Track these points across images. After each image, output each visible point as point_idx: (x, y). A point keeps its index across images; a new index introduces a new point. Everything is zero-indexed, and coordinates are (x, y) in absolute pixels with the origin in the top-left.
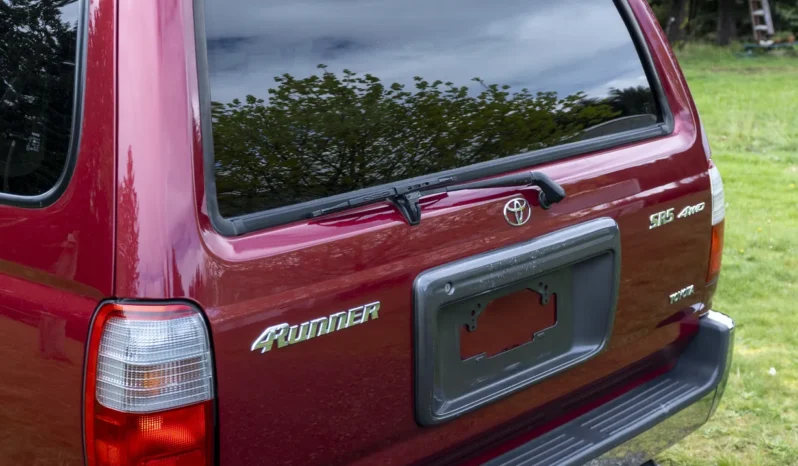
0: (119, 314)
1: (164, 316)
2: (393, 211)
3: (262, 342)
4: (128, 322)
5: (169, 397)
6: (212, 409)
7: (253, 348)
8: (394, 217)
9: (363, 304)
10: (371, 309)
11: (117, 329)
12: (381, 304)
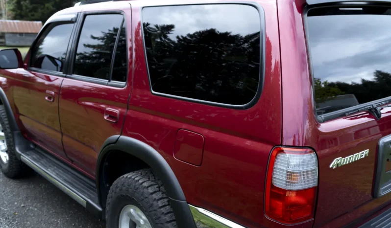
0: (282, 151)
1: (301, 153)
2: (368, 114)
3: (333, 164)
4: (288, 155)
5: (300, 185)
6: (315, 190)
7: (331, 166)
8: (368, 117)
9: (364, 150)
10: (366, 152)
11: (281, 157)
12: (369, 150)
